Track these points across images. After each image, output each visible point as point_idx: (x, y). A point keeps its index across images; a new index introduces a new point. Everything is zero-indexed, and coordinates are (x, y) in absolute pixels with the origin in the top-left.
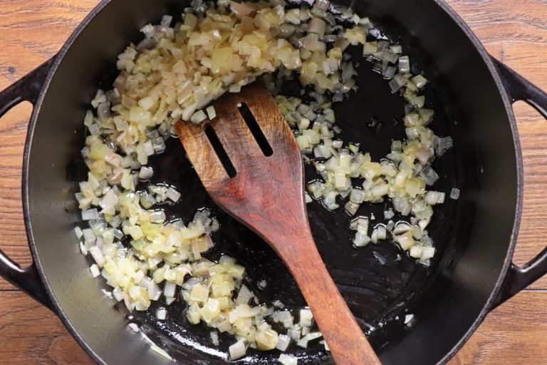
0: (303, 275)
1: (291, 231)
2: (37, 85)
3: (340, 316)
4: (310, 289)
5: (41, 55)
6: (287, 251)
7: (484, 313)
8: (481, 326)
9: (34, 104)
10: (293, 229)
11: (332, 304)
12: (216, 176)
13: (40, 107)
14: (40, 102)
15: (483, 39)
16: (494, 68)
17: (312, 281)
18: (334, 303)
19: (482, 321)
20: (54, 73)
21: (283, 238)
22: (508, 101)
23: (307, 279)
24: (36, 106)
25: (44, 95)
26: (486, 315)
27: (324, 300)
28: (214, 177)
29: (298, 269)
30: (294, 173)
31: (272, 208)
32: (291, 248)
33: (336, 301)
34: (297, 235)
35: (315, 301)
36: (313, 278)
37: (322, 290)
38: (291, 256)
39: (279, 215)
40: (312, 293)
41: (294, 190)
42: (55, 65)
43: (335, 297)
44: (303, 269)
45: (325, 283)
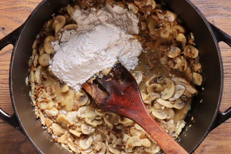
0: (149, 128)
2: (15, 37)
4: (153, 133)
6: (140, 120)
7: (208, 132)
10: (140, 111)
11: (164, 137)
12: (102, 98)
15: (205, 15)
17: (154, 130)
18: (165, 137)
21: (137, 115)
22: (217, 42)
23: (151, 129)
24: (15, 46)
27: (161, 136)
29: (146, 126)
30: (134, 88)
31: (129, 104)
32: (141, 118)
34: (142, 112)
35: (157, 138)
36: (154, 128)
37: (159, 132)
38: (142, 122)
39: (133, 106)
40: (154, 135)
41: (136, 95)
42: (22, 28)
43: (165, 134)
44: (148, 126)
45: (159, 129)
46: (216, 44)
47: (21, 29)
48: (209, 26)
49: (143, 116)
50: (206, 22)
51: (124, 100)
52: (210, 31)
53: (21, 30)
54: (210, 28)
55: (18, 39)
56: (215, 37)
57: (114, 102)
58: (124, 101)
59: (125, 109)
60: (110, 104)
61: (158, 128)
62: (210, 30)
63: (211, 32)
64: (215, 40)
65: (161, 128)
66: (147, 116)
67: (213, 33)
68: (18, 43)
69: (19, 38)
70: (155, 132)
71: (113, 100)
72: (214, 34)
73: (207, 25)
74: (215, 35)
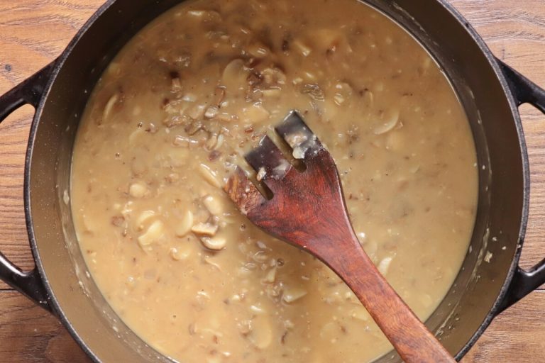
0: (358, 283)
1: (338, 241)
2: (39, 88)
3: (402, 317)
4: (367, 295)
5: (38, 52)
6: (337, 262)
7: (490, 317)
8: (488, 329)
9: (36, 107)
10: (339, 240)
11: (391, 306)
12: (254, 201)
13: (42, 110)
14: (42, 105)
15: (484, 37)
16: (500, 71)
17: (368, 287)
18: (394, 306)
19: (488, 326)
20: (56, 76)
21: (331, 250)
22: (514, 104)
23: (362, 285)
24: (38, 110)
25: (46, 98)
26: (492, 319)
27: (384, 303)
28: (252, 203)
29: (352, 278)
30: (330, 184)
31: (315, 222)
32: (340, 258)
33: (396, 303)
34: (345, 244)
35: (375, 306)
36: (368, 284)
37: (380, 294)
38: (342, 266)
39: (324, 228)
40: (370, 299)
41: (334, 201)
42: (57, 68)
43: (394, 299)
44: (356, 277)
45: (381, 286)
46: (512, 109)
47: (52, 71)
48: (496, 67)
49: (346, 252)
50: (489, 57)
51: (304, 210)
52: (500, 79)
53: (54, 71)
54: (498, 73)
55: (46, 93)
56: (510, 93)
57: (281, 214)
58: (304, 213)
59: (306, 232)
60: (271, 217)
61: (379, 283)
62: (500, 76)
63: (501, 82)
64: (511, 101)
65: (387, 285)
66: (355, 253)
67: (506, 84)
68: (45, 101)
69: (48, 89)
70: (371, 294)
71: (278, 208)
72: (507, 87)
73: (492, 64)
74: (510, 88)
